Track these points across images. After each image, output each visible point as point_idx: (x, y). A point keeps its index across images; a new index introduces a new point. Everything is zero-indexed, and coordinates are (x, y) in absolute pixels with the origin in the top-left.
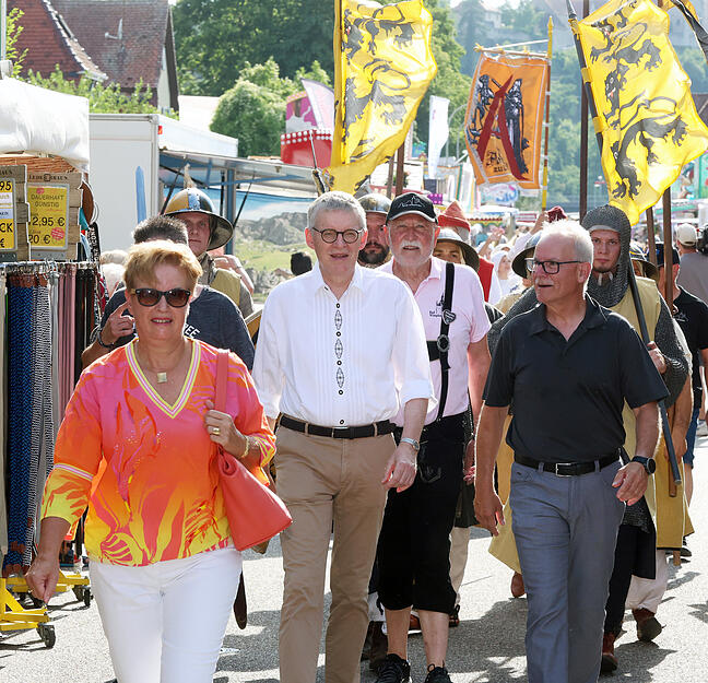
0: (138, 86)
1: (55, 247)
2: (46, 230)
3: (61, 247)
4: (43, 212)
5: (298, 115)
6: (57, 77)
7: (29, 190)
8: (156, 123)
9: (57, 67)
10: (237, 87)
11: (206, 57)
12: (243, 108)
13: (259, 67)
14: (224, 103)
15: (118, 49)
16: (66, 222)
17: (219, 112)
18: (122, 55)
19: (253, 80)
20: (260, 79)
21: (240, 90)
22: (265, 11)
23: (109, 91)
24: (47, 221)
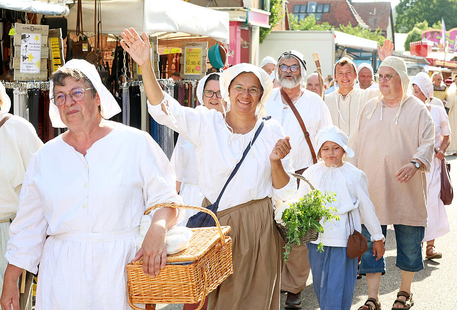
0: (377, 30)
1: (197, 74)
2: (193, 67)
3: (199, 74)
4: (192, 59)
5: (426, 38)
6: (349, 26)
7: (187, 50)
8: (334, 34)
9: (350, 23)
10: (413, 30)
11: (408, 21)
12: (415, 37)
13: (421, 23)
14: (409, 35)
15: (375, 18)
16: (201, 63)
17: (408, 38)
18: (376, 20)
19: (419, 28)
20: (422, 27)
21: (414, 31)
22: (427, 6)
23: (366, 31)
24: (193, 63)
